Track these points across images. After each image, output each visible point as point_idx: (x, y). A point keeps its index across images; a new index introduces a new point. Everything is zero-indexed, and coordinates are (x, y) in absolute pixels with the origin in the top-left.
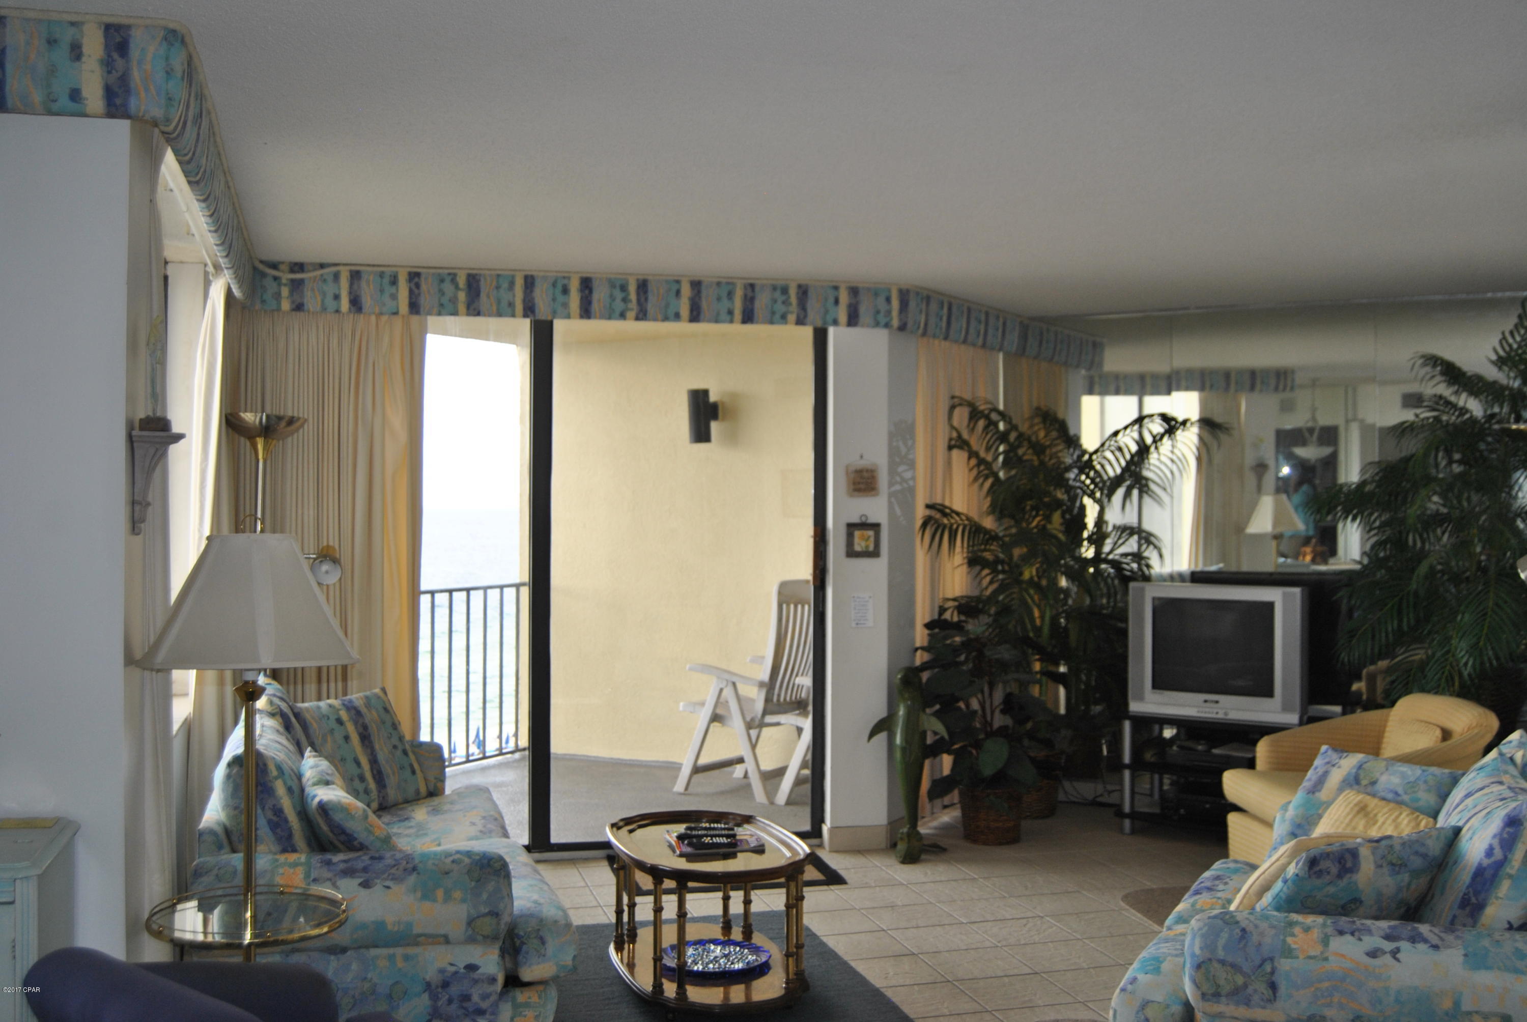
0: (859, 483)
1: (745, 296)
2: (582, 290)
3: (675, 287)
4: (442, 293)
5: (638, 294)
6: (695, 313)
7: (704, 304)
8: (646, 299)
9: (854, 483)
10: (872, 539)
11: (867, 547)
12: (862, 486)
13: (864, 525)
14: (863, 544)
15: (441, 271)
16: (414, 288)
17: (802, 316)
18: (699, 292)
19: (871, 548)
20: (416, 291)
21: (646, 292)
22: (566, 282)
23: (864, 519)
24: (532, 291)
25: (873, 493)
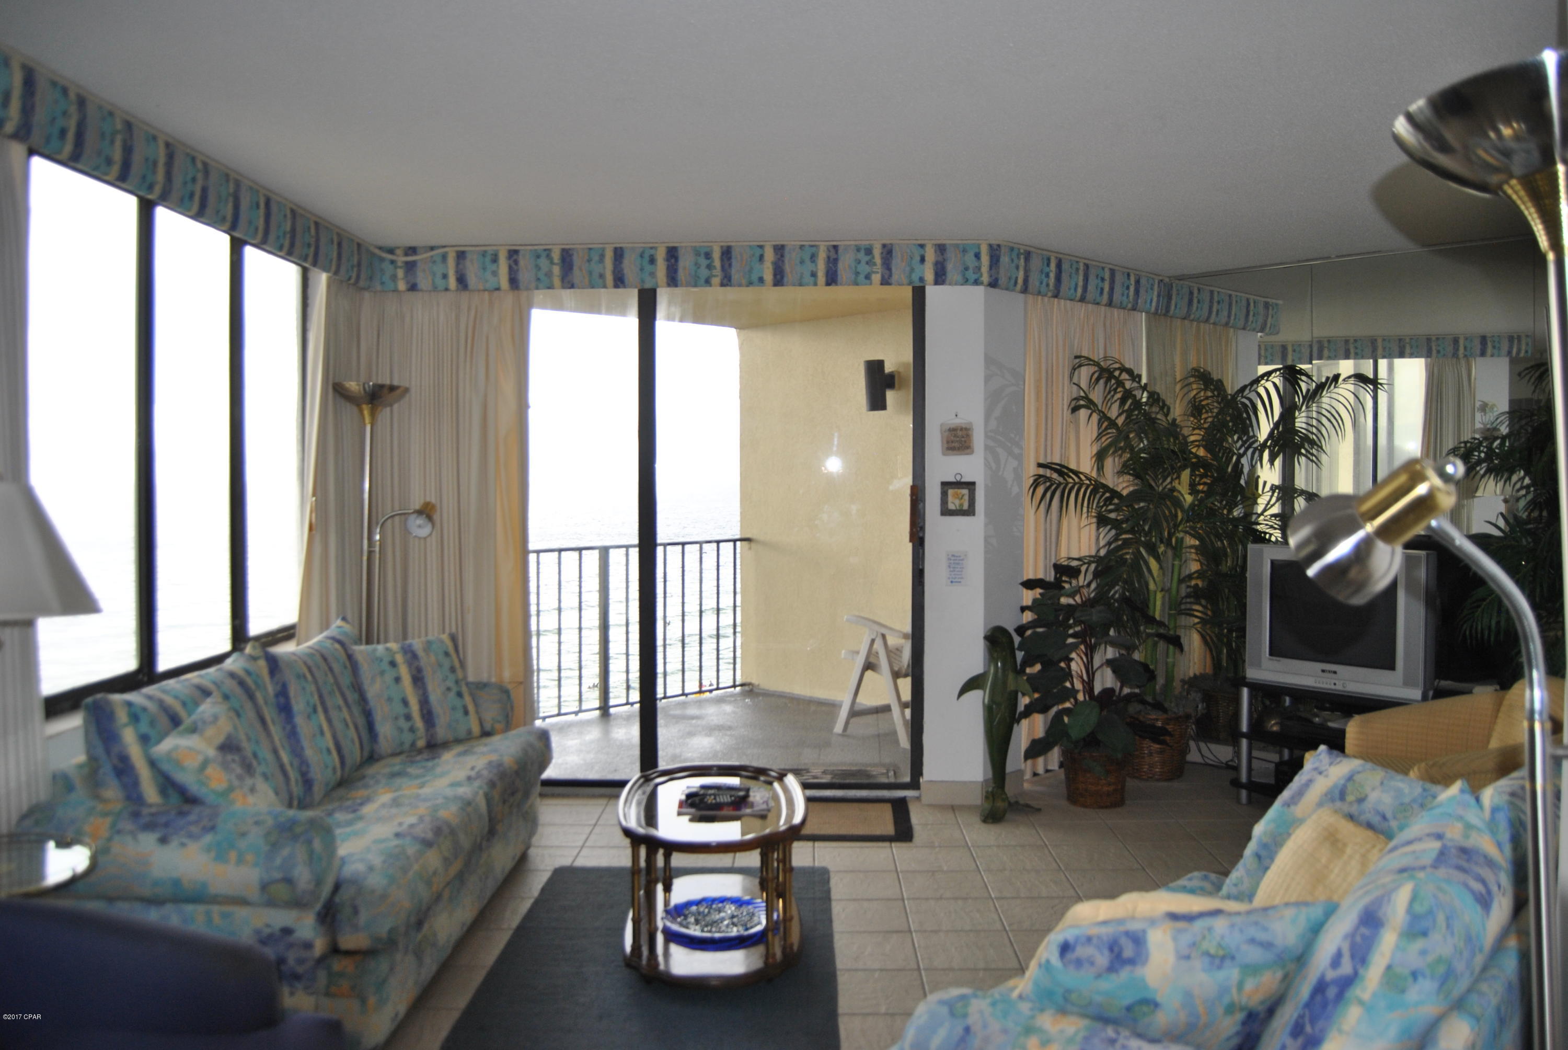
0: (952, 442)
1: (829, 258)
2: (668, 260)
3: (758, 252)
4: (538, 268)
5: (722, 260)
6: (778, 277)
7: (787, 268)
8: (730, 265)
9: (948, 442)
10: (966, 497)
11: (961, 505)
12: (956, 445)
13: (958, 484)
14: (957, 502)
15: (536, 247)
16: (512, 264)
17: (886, 276)
18: (782, 256)
19: (966, 507)
20: (514, 266)
21: (730, 259)
22: (652, 252)
23: (958, 478)
24: (621, 263)
25: (968, 451)
